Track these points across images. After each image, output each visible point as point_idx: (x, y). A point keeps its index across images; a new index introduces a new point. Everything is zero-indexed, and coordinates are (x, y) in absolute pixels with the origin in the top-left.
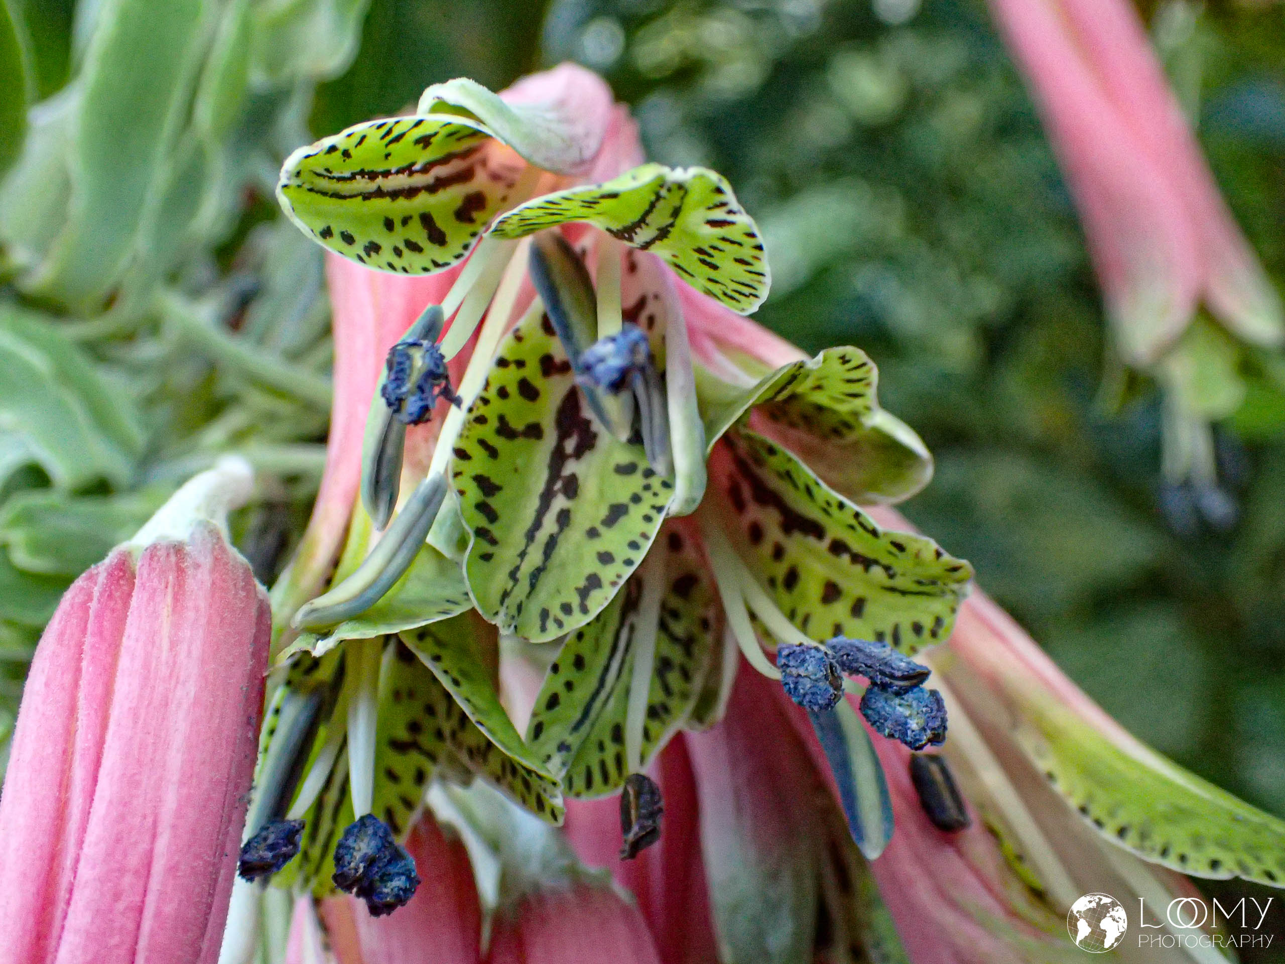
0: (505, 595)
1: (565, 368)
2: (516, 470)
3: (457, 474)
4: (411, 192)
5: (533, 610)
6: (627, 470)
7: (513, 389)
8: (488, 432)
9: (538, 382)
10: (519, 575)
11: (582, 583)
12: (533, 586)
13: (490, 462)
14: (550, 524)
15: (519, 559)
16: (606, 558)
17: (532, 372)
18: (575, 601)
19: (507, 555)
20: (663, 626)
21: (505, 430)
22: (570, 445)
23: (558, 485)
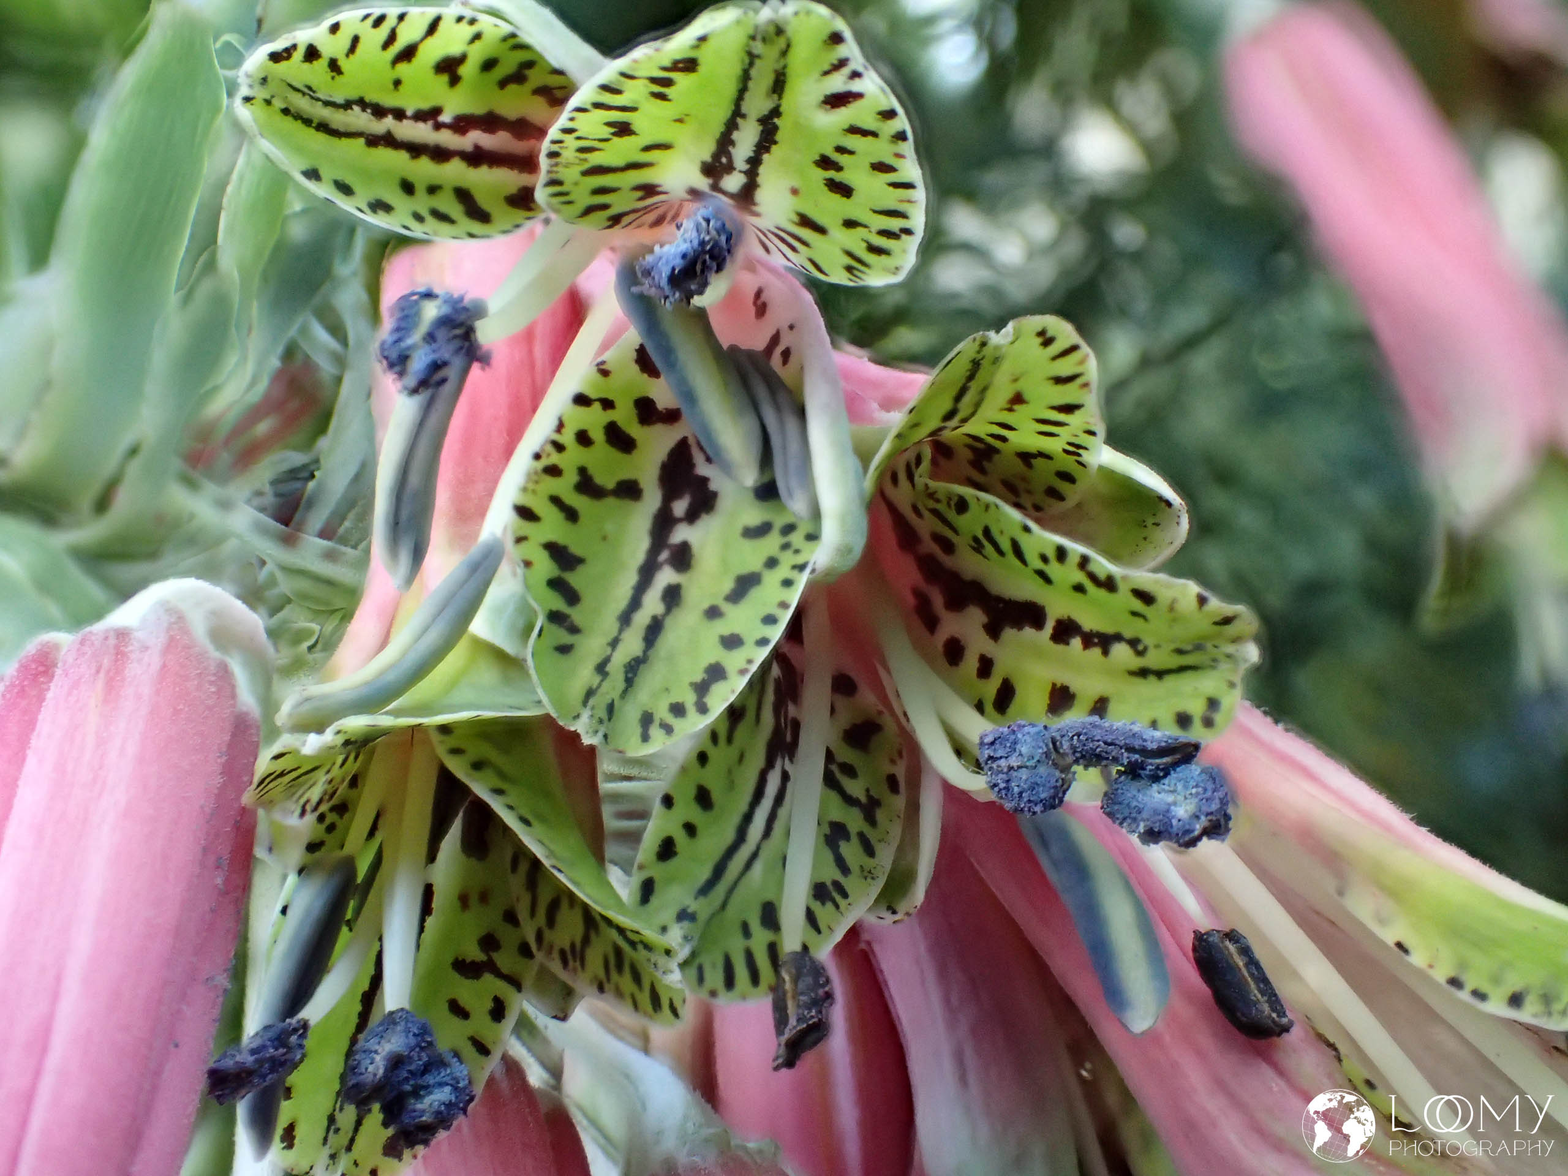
0: (590, 693)
1: (672, 416)
2: (604, 538)
3: (520, 540)
4: (440, 154)
5: (630, 714)
6: (759, 531)
7: (598, 435)
8: (564, 487)
9: (633, 429)
10: (609, 668)
11: (699, 676)
12: (629, 682)
13: (567, 526)
14: (652, 604)
15: (609, 650)
16: (732, 642)
17: (625, 416)
18: (689, 699)
19: (592, 647)
20: (830, 780)
21: (587, 485)
22: (680, 507)
23: (664, 555)
